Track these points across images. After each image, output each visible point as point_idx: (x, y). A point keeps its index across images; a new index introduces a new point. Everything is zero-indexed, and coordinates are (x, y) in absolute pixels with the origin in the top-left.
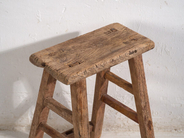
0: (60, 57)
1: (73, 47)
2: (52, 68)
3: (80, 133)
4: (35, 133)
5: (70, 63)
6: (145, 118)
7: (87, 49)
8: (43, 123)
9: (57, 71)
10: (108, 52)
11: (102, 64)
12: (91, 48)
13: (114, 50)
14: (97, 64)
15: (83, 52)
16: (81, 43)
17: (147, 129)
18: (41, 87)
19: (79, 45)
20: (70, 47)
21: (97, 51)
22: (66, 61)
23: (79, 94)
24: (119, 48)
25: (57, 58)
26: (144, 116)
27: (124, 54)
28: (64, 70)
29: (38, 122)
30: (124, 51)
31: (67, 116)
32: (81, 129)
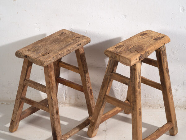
0: (35, 51)
1: (41, 45)
2: (32, 58)
3: (52, 98)
4: (18, 105)
5: (42, 54)
6: (88, 88)
7: (50, 45)
8: (23, 97)
9: (36, 59)
10: (64, 46)
11: (62, 53)
12: (53, 45)
13: (67, 44)
14: (59, 53)
15: (48, 47)
16: (45, 42)
17: (90, 94)
18: (22, 73)
19: (45, 43)
20: (39, 45)
21: (57, 46)
22: (39, 53)
23: (50, 73)
24: (69, 43)
25: (33, 52)
26: (87, 86)
27: (74, 46)
28: (41, 58)
29: (21, 97)
30: (73, 44)
31: (42, 89)
32: (52, 95)
